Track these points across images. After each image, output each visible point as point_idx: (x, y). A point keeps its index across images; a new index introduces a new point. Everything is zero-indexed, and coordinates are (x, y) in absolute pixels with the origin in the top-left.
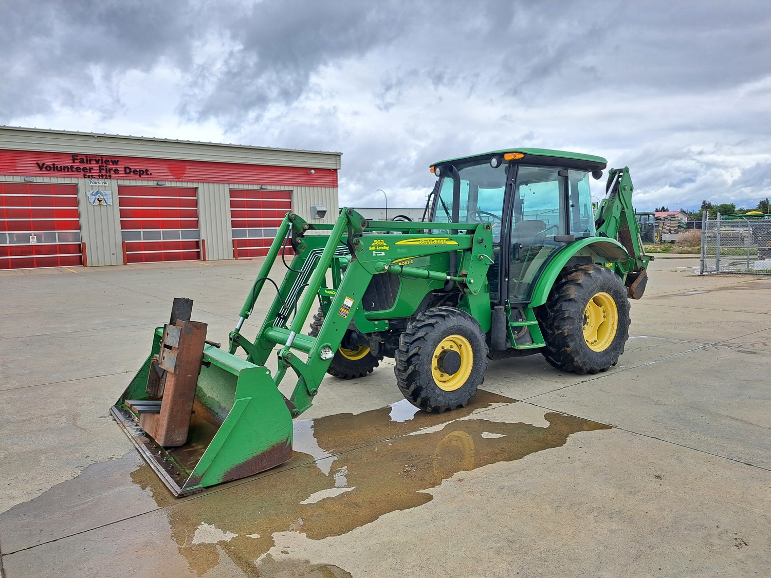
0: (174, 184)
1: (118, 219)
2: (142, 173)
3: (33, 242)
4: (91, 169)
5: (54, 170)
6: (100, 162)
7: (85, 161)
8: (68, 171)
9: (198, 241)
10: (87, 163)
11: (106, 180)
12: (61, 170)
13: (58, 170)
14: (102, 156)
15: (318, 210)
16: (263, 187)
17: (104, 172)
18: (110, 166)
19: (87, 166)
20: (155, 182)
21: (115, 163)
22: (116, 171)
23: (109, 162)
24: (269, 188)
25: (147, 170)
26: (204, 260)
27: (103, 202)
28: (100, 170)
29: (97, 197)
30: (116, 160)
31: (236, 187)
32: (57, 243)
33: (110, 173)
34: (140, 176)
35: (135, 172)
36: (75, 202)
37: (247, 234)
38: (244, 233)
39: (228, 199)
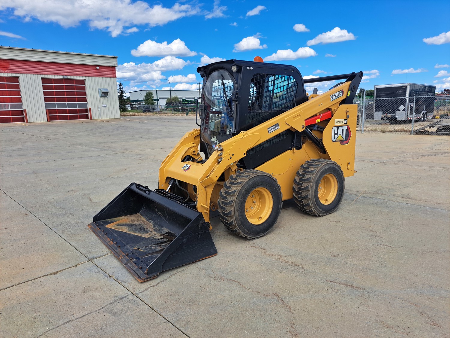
0: (2, 75)
9: (23, 110)
15: (103, 91)
16: (65, 77)
24: (69, 77)
26: (27, 122)
31: (46, 76)
37: (56, 106)
38: (54, 106)
39: (41, 84)
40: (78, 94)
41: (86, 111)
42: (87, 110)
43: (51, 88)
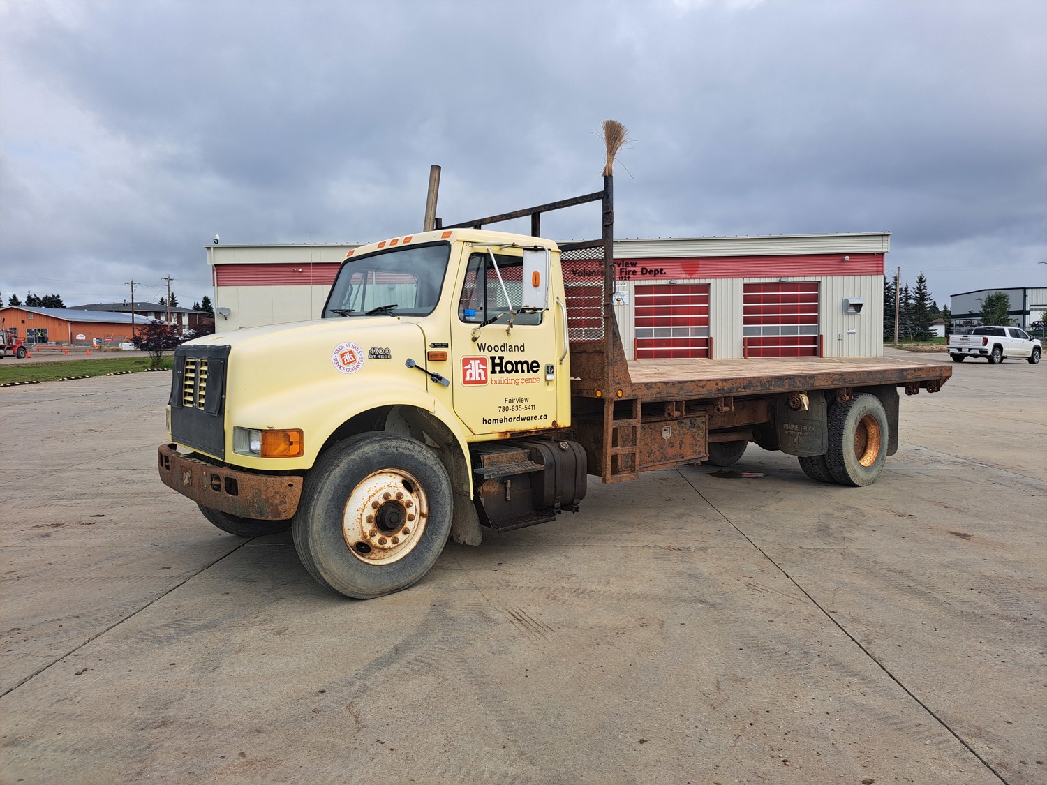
0: (686, 282)
1: (633, 318)
2: (657, 272)
5: (583, 275)
6: (621, 265)
9: (707, 339)
11: (626, 282)
12: (590, 275)
13: (587, 275)
14: (623, 260)
15: (851, 303)
16: (782, 280)
17: (623, 274)
18: (631, 268)
20: (668, 281)
21: (634, 265)
22: (634, 273)
23: (628, 264)
24: (790, 280)
25: (661, 270)
27: (621, 301)
28: (621, 272)
30: (634, 262)
31: (752, 280)
33: (629, 274)
34: (655, 276)
35: (651, 272)
37: (761, 332)
38: (758, 331)
39: (742, 294)
40: (803, 310)
41: (815, 340)
42: (815, 338)
43: (757, 299)
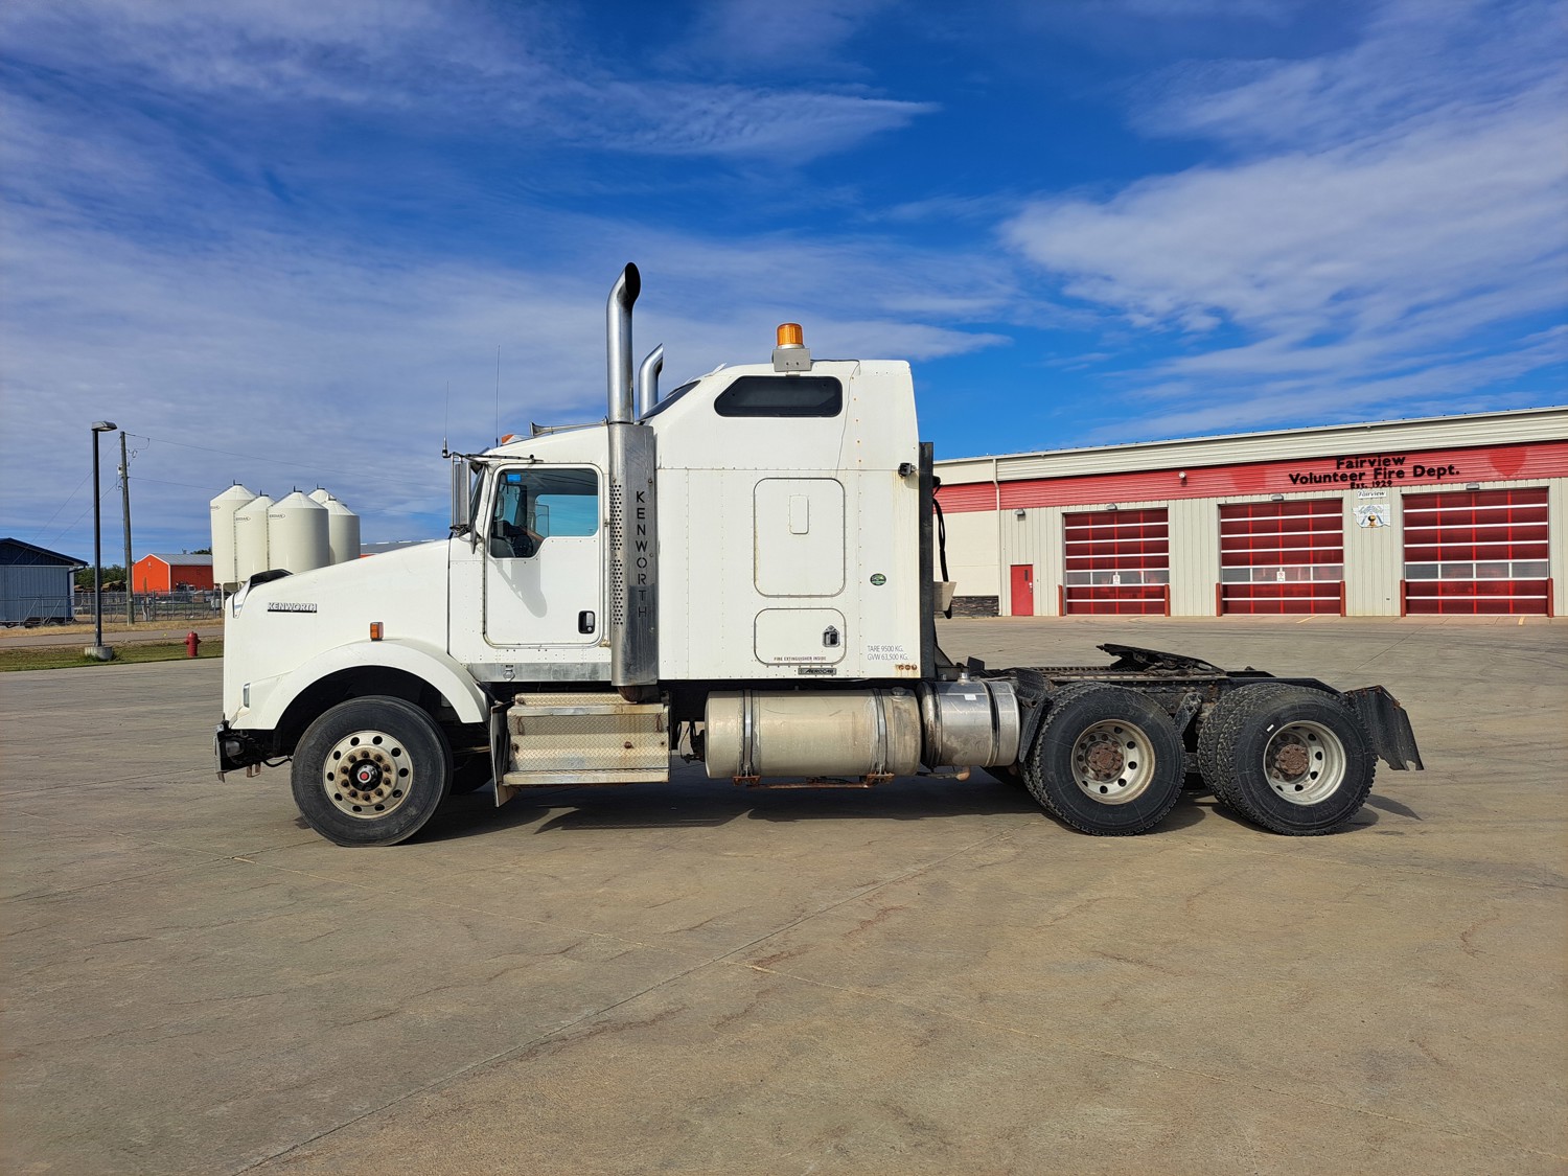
0: (1500, 485)
1: (1397, 546)
2: (1442, 472)
3: (1281, 579)
4: (1362, 475)
5: (1311, 482)
6: (1376, 463)
7: (1354, 465)
8: (1330, 481)
9: (1546, 582)
10: (1357, 467)
11: (1383, 488)
12: (1320, 481)
13: (1316, 482)
14: (1379, 455)
17: (1381, 477)
18: (1394, 467)
19: (1357, 471)
20: (1465, 485)
21: (1400, 462)
23: (1389, 461)
25: (1451, 468)
26: (1552, 614)
27: (1376, 521)
28: (1376, 474)
29: (1368, 515)
30: (1401, 457)
32: (1312, 581)
33: (1390, 477)
34: (1439, 478)
35: (1431, 472)
36: (1338, 523)
